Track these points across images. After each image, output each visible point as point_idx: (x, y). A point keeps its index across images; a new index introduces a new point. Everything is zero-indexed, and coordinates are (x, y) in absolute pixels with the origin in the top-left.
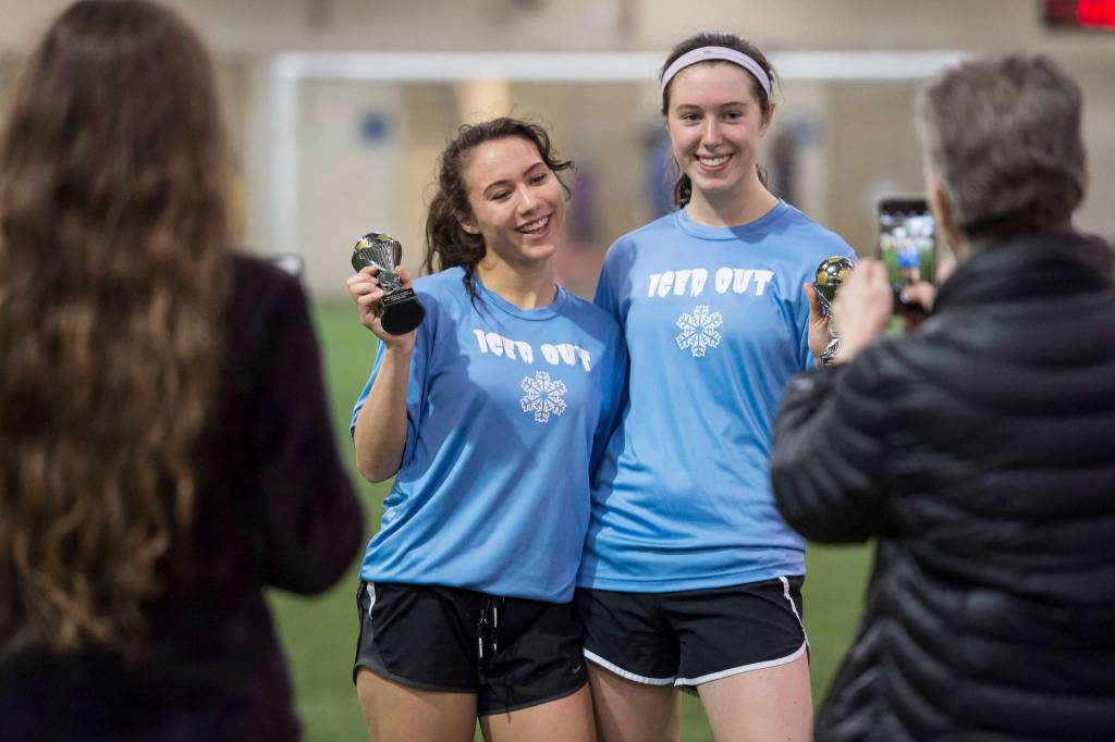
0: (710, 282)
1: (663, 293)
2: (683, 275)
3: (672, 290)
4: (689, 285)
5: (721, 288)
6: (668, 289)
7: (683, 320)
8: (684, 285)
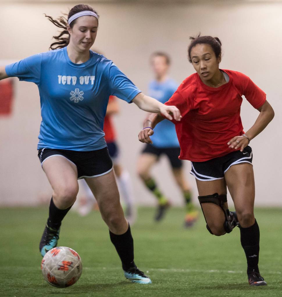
0: (78, 80)
1: (64, 83)
2: (69, 78)
3: (67, 82)
4: (71, 81)
5: (82, 83)
6: (65, 82)
7: (72, 93)
8: (70, 81)
